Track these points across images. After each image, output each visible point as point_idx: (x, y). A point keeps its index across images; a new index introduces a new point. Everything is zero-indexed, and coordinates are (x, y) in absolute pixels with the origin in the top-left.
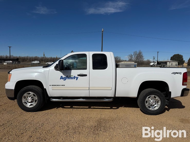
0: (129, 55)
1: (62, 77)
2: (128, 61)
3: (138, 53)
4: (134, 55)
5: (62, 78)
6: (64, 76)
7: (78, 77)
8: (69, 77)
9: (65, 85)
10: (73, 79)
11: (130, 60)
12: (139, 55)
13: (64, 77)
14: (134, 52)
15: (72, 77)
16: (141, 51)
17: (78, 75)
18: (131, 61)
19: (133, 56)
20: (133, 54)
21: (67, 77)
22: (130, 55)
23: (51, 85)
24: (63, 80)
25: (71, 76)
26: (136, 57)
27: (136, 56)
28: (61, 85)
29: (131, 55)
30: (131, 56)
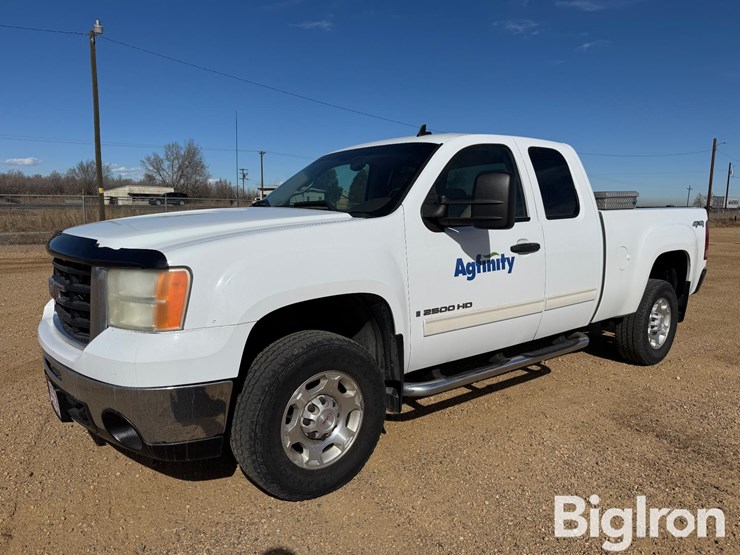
0: (148, 159)
1: (460, 262)
2: (141, 184)
3: (182, 153)
4: (168, 159)
5: (460, 269)
6: (467, 259)
7: (513, 258)
8: (483, 261)
9: (471, 304)
10: (499, 269)
11: (150, 181)
12: (190, 162)
13: (469, 265)
14: (168, 148)
15: (494, 258)
16: (195, 143)
17: (514, 249)
18: (154, 185)
19: (166, 164)
20: (162, 156)
21: (479, 262)
22: (153, 158)
23: (422, 313)
24: (466, 277)
25: (489, 256)
26: (175, 170)
27: (176, 162)
28: (459, 307)
29: (157, 157)
30: (157, 164)
